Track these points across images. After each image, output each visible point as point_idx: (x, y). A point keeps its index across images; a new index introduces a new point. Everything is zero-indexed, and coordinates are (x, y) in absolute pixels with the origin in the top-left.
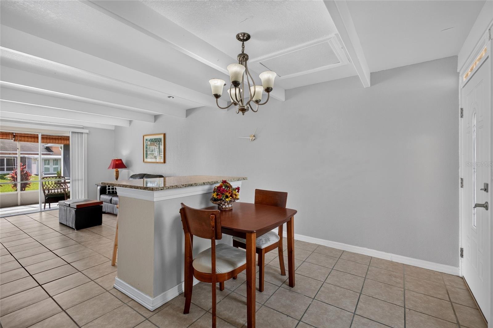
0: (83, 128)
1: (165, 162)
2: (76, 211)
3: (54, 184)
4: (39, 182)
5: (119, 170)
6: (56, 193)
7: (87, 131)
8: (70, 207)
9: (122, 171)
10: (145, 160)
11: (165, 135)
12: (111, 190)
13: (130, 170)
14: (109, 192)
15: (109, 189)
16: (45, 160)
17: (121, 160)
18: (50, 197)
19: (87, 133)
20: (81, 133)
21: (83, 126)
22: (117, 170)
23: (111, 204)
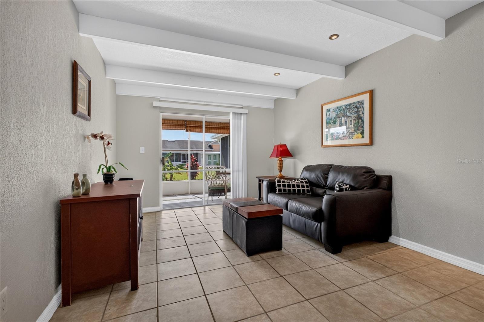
0: (242, 108)
1: (371, 143)
2: (247, 223)
3: (216, 175)
4: (204, 172)
5: (283, 159)
6: (218, 185)
7: (246, 111)
8: (237, 212)
9: (287, 161)
10: (325, 143)
11: (372, 93)
12: (282, 188)
13: (297, 160)
14: (280, 190)
15: (279, 186)
16: (208, 155)
17: (285, 145)
18: (213, 189)
19: (247, 114)
20: (241, 113)
21: (242, 105)
22: (281, 159)
23: (287, 211)
